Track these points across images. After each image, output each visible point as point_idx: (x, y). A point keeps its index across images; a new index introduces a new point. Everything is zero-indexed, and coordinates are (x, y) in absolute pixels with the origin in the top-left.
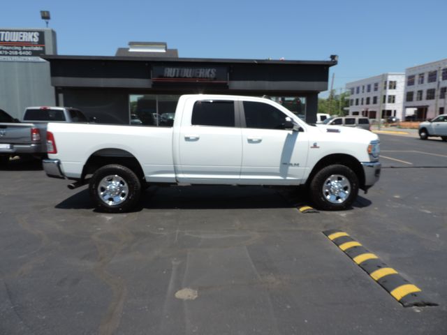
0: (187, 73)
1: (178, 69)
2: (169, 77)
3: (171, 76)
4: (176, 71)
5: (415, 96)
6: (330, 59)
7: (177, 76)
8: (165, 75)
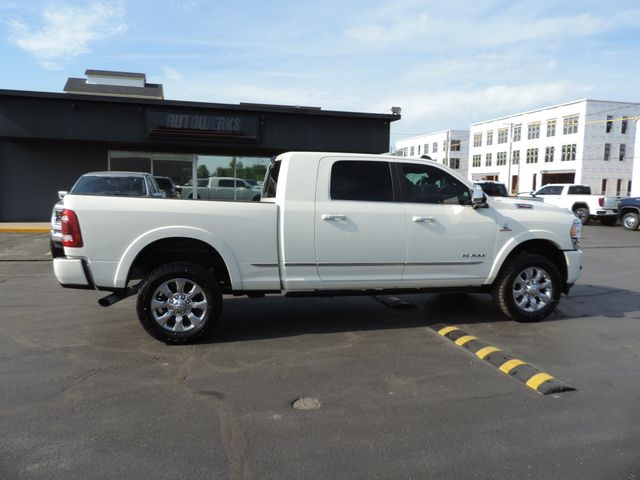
0: (201, 123)
1: (186, 116)
2: (174, 129)
3: (176, 126)
4: (184, 120)
5: (483, 161)
6: (391, 113)
7: (186, 126)
8: (168, 126)
